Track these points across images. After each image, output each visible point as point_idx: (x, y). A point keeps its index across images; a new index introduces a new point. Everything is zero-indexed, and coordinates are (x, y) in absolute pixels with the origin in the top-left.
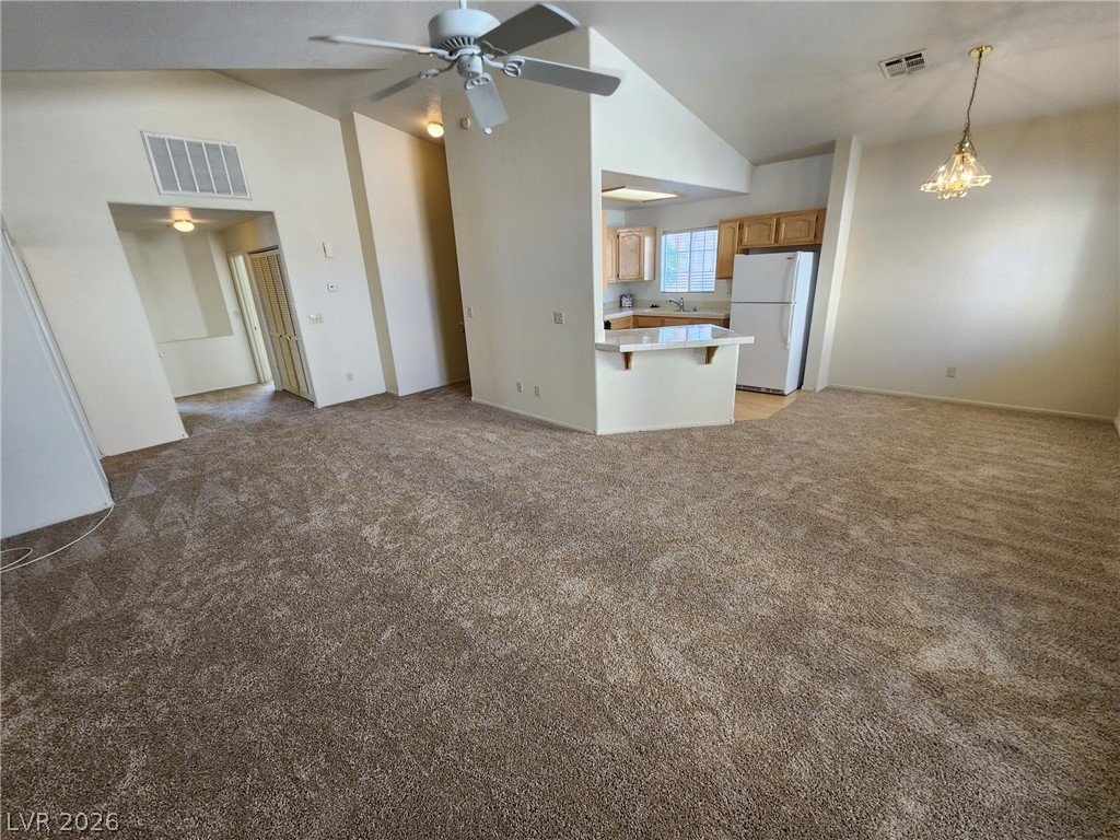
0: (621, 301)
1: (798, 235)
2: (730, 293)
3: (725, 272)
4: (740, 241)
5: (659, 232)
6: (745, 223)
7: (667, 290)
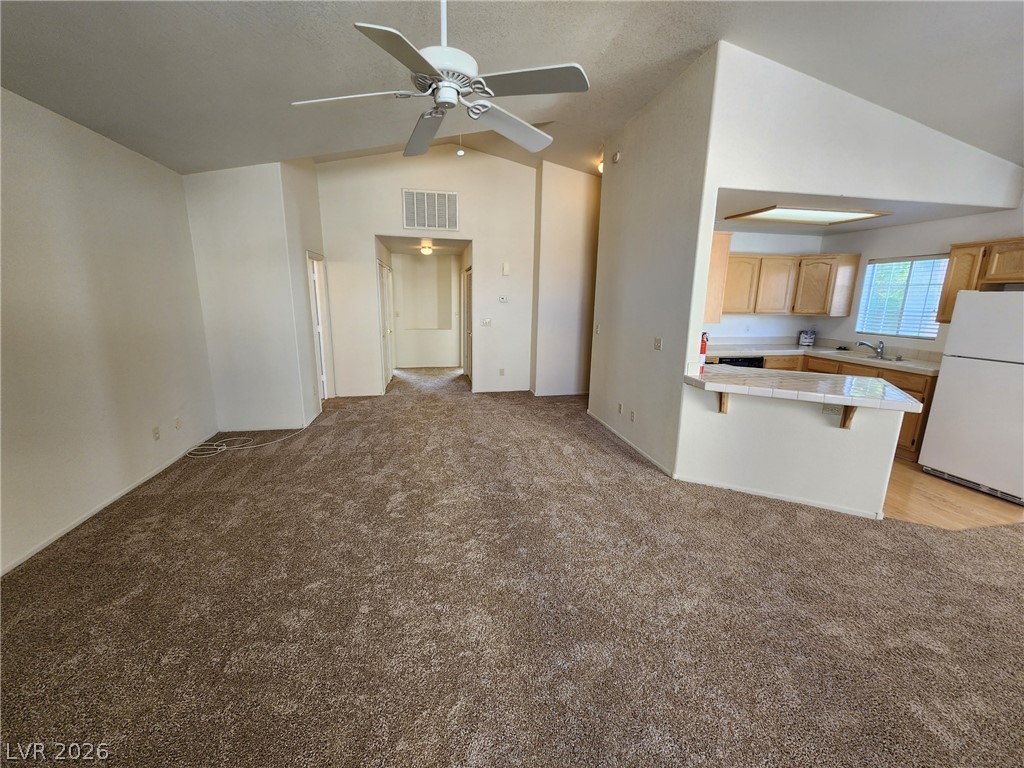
0: (799, 338)
4: (983, 273)
5: (863, 260)
6: (995, 248)
7: (864, 331)
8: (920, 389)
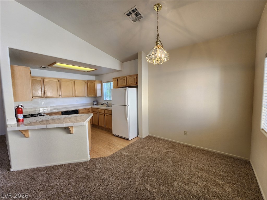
0: (93, 103)
1: (132, 83)
4: (118, 85)
5: (102, 82)
7: (105, 100)
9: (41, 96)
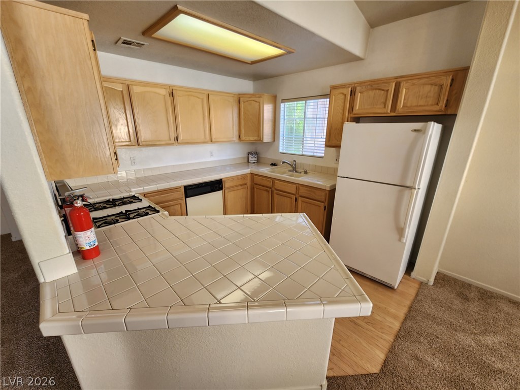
0: (248, 158)
1: (421, 102)
2: (337, 159)
3: (334, 140)
4: (352, 108)
5: (279, 99)
6: (358, 89)
7: (284, 152)
8: (323, 200)
9: (128, 140)
